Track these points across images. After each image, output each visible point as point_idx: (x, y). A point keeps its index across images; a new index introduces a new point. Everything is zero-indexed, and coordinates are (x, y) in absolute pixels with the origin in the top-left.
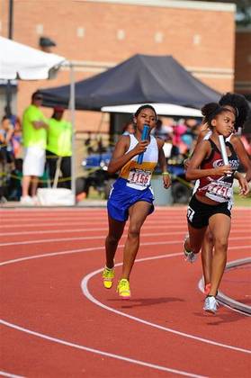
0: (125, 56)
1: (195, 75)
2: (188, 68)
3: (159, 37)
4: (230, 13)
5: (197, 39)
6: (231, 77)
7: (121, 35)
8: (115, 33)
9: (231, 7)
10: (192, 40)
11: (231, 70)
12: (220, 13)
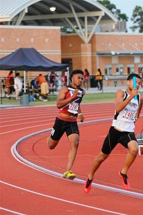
0: (19, 48)
1: (41, 53)
2: (38, 51)
3: (32, 40)
4: (58, 30)
5: (47, 40)
6: (60, 53)
7: (18, 40)
8: (16, 39)
9: (59, 28)
10: (45, 40)
11: (60, 51)
12: (55, 30)
